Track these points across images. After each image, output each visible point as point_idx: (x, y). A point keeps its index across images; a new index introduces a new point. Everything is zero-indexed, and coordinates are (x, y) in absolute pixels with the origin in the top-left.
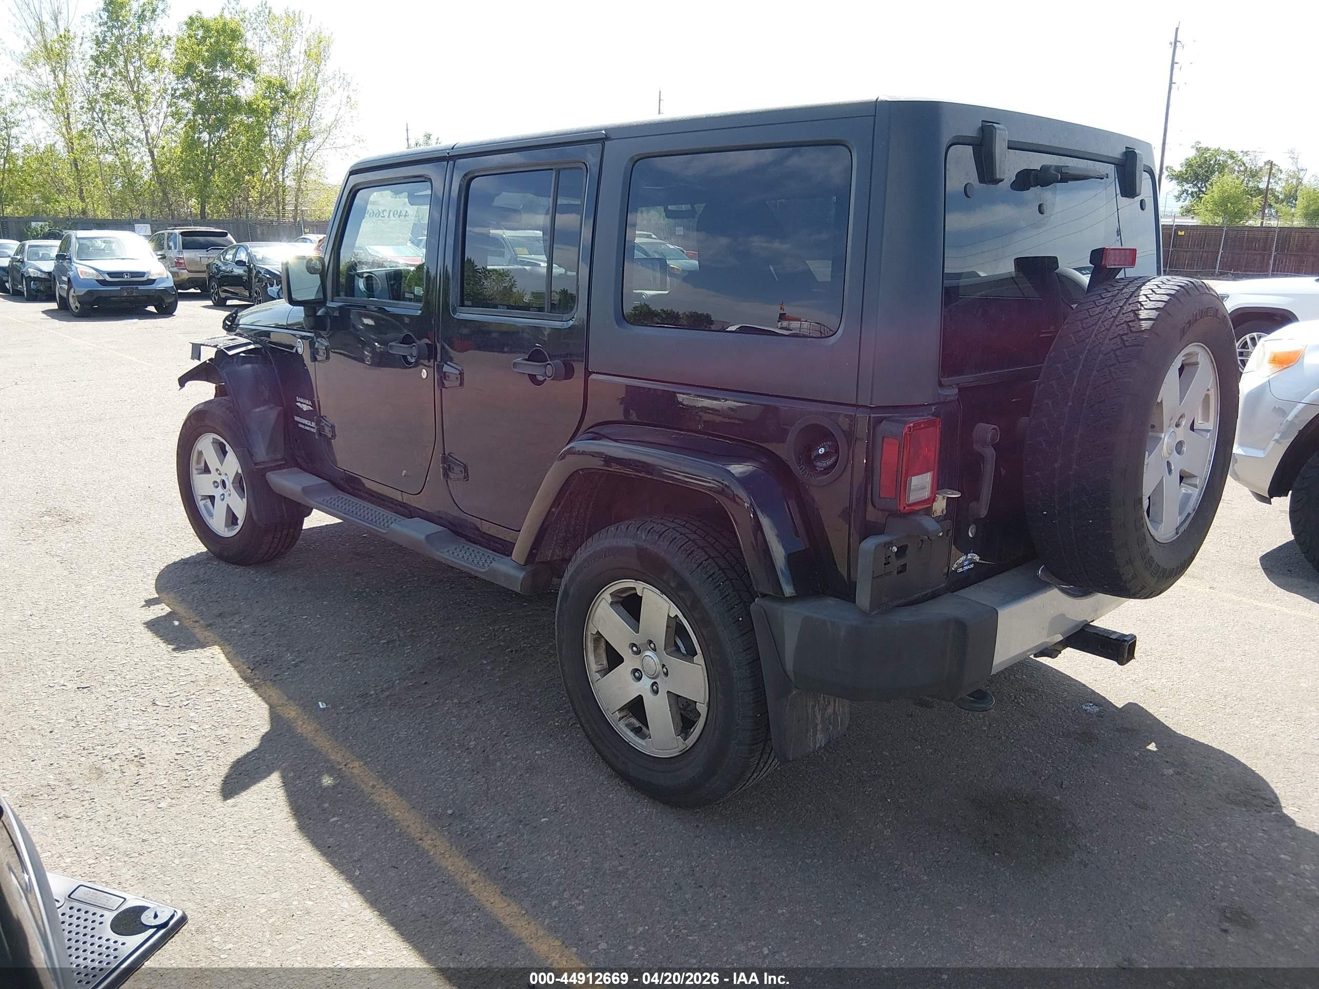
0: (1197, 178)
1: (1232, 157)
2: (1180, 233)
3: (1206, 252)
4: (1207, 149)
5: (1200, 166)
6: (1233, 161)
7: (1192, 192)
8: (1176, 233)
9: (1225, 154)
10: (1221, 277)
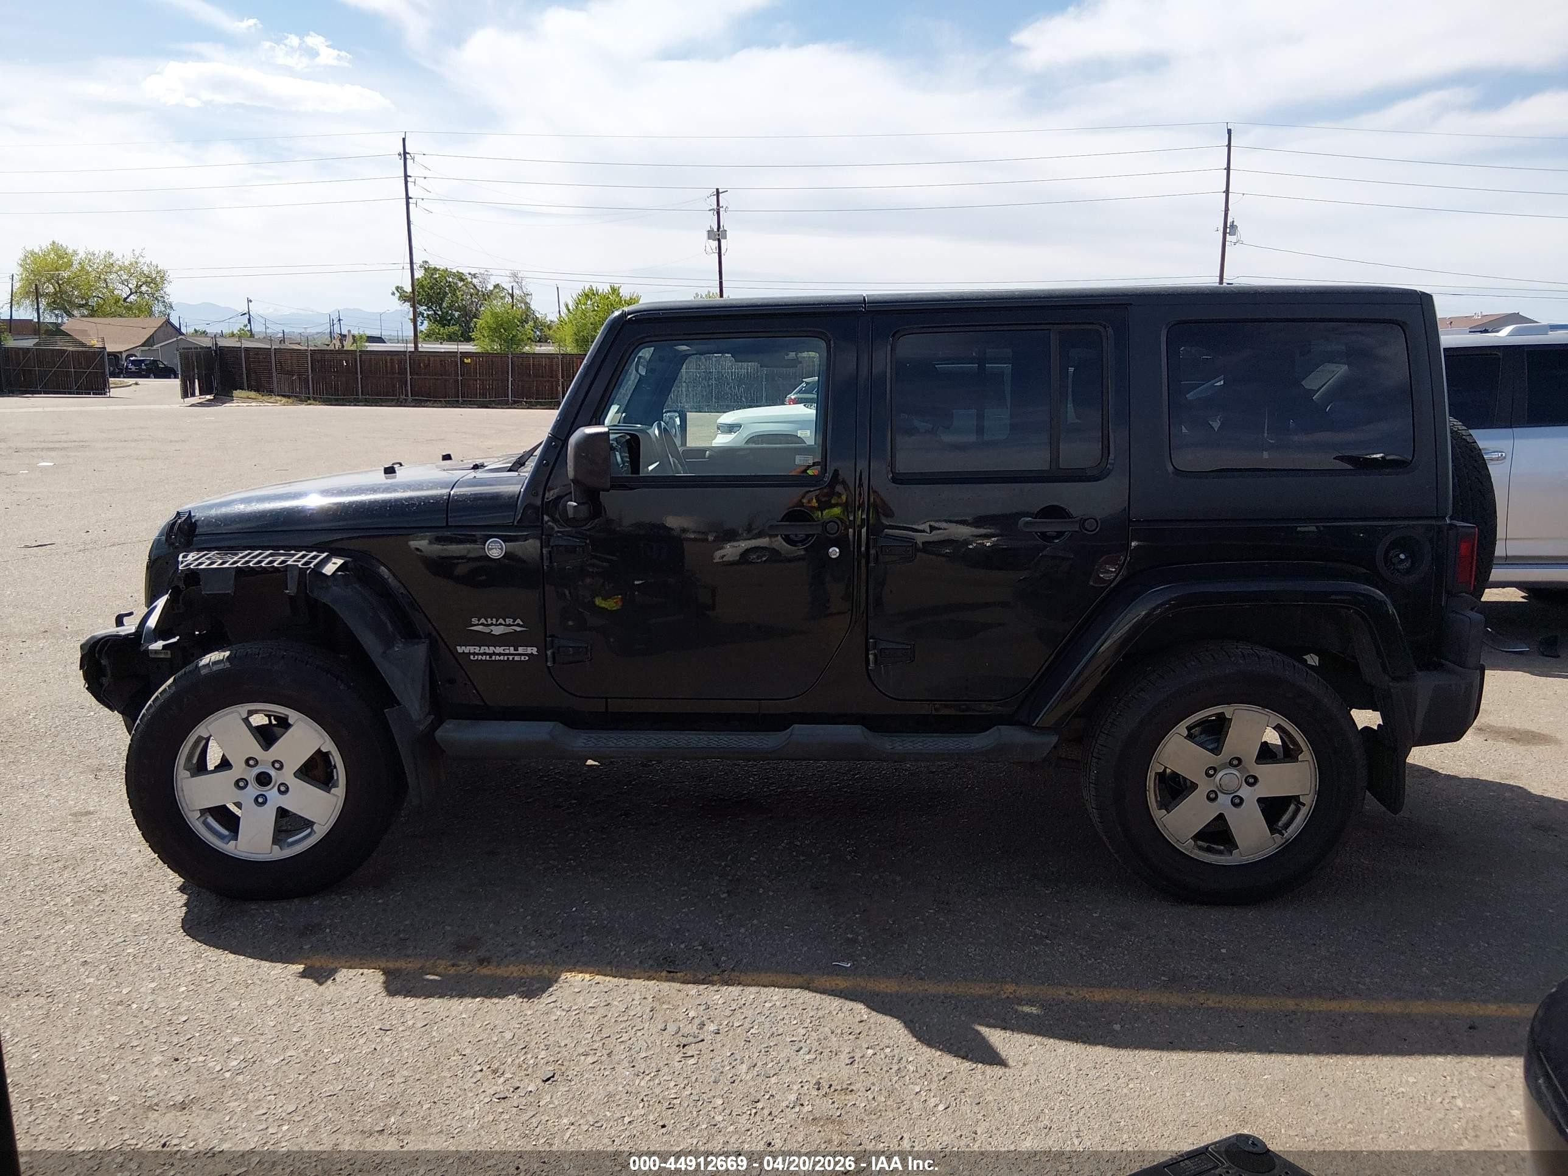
0: (430, 300)
1: (462, 280)
2: (466, 361)
3: (496, 380)
4: (435, 269)
5: (431, 288)
6: (462, 283)
7: (428, 315)
8: (462, 362)
9: (454, 275)
10: (516, 406)
